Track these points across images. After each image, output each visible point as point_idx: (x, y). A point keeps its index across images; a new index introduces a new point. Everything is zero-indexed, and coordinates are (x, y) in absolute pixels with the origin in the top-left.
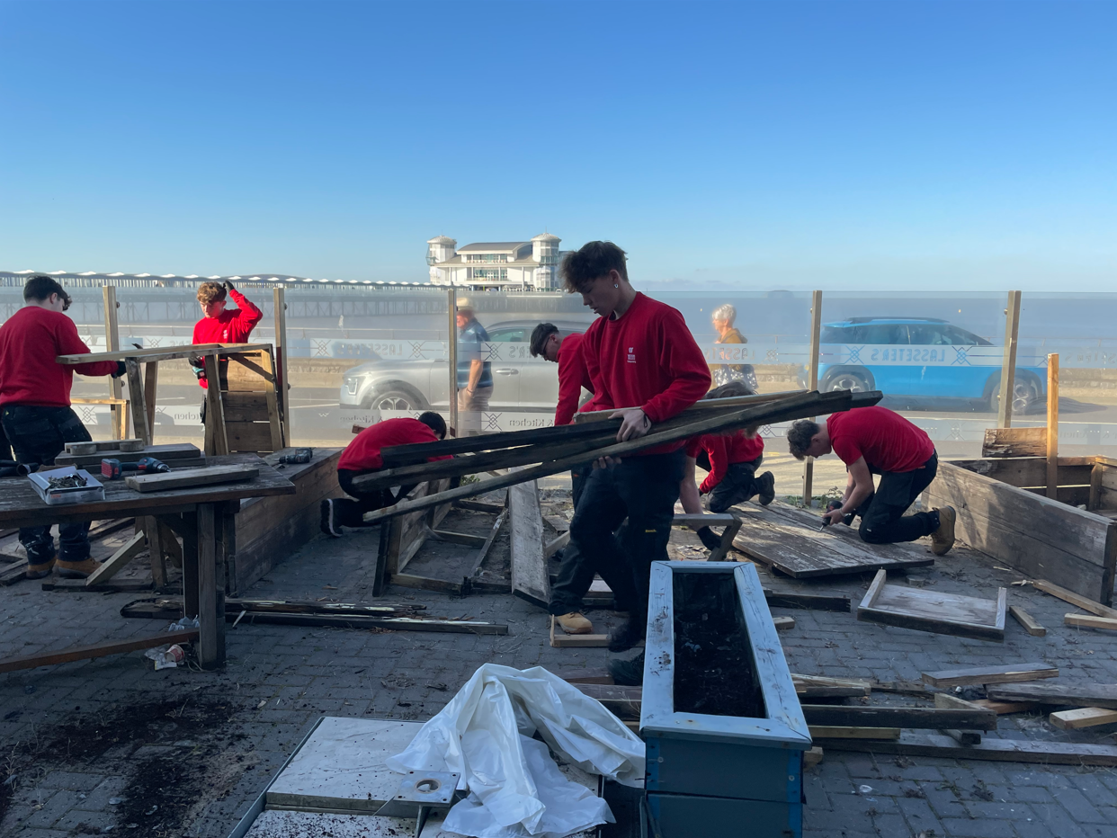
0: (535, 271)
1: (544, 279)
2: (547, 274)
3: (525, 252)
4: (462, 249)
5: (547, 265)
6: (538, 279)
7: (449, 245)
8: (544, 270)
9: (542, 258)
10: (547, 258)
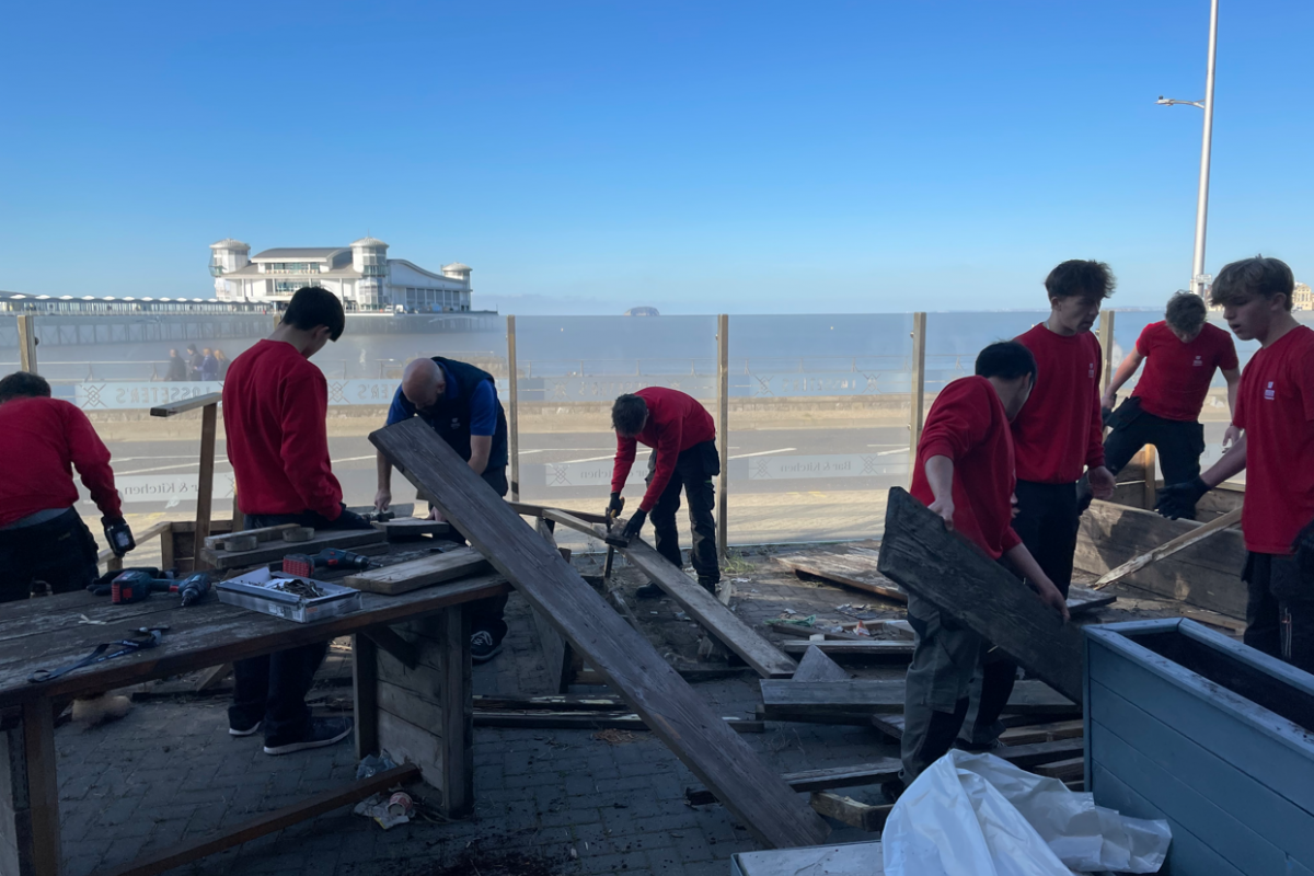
0: (357, 284)
1: (369, 294)
2: (373, 287)
3: (342, 260)
4: (258, 256)
5: (372, 276)
6: (361, 293)
7: (240, 251)
8: (368, 282)
9: (366, 267)
10: (372, 267)
